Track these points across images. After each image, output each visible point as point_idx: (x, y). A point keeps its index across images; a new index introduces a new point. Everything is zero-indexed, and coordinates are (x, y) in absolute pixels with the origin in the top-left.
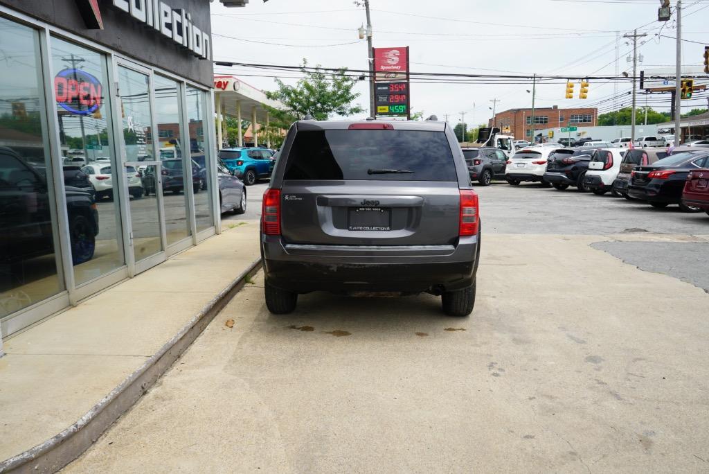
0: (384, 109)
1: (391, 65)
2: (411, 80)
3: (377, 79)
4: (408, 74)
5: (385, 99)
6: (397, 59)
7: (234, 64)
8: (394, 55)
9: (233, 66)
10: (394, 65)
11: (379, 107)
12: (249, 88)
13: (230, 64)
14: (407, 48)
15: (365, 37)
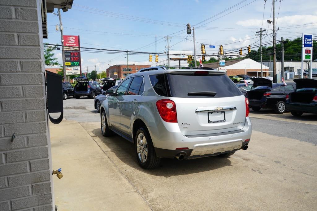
0: (68, 64)
1: (71, 44)
2: (81, 51)
4: (79, 48)
5: (69, 59)
6: (74, 41)
8: (72, 39)
10: (73, 44)
11: (65, 63)
14: (79, 37)
15: (59, 30)
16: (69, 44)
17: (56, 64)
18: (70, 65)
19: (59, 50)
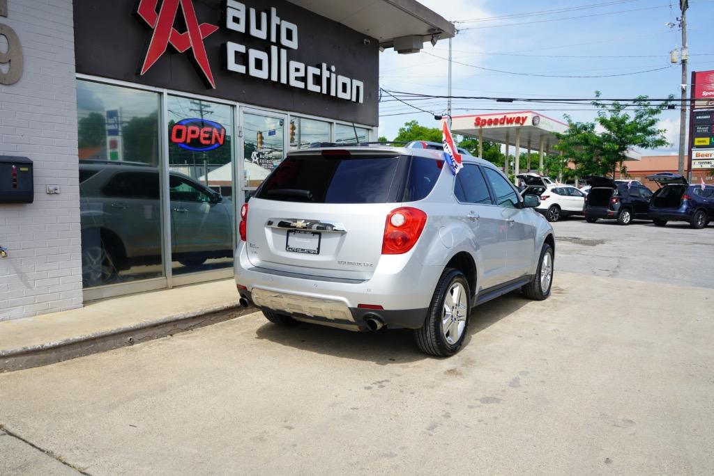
0: (704, 141)
3: (696, 107)
5: (705, 129)
7: (515, 100)
9: (514, 102)
11: (697, 140)
12: (551, 122)
13: (510, 100)
15: (679, 61)
16: (709, 91)
17: (661, 142)
18: (708, 143)
19: (672, 110)
